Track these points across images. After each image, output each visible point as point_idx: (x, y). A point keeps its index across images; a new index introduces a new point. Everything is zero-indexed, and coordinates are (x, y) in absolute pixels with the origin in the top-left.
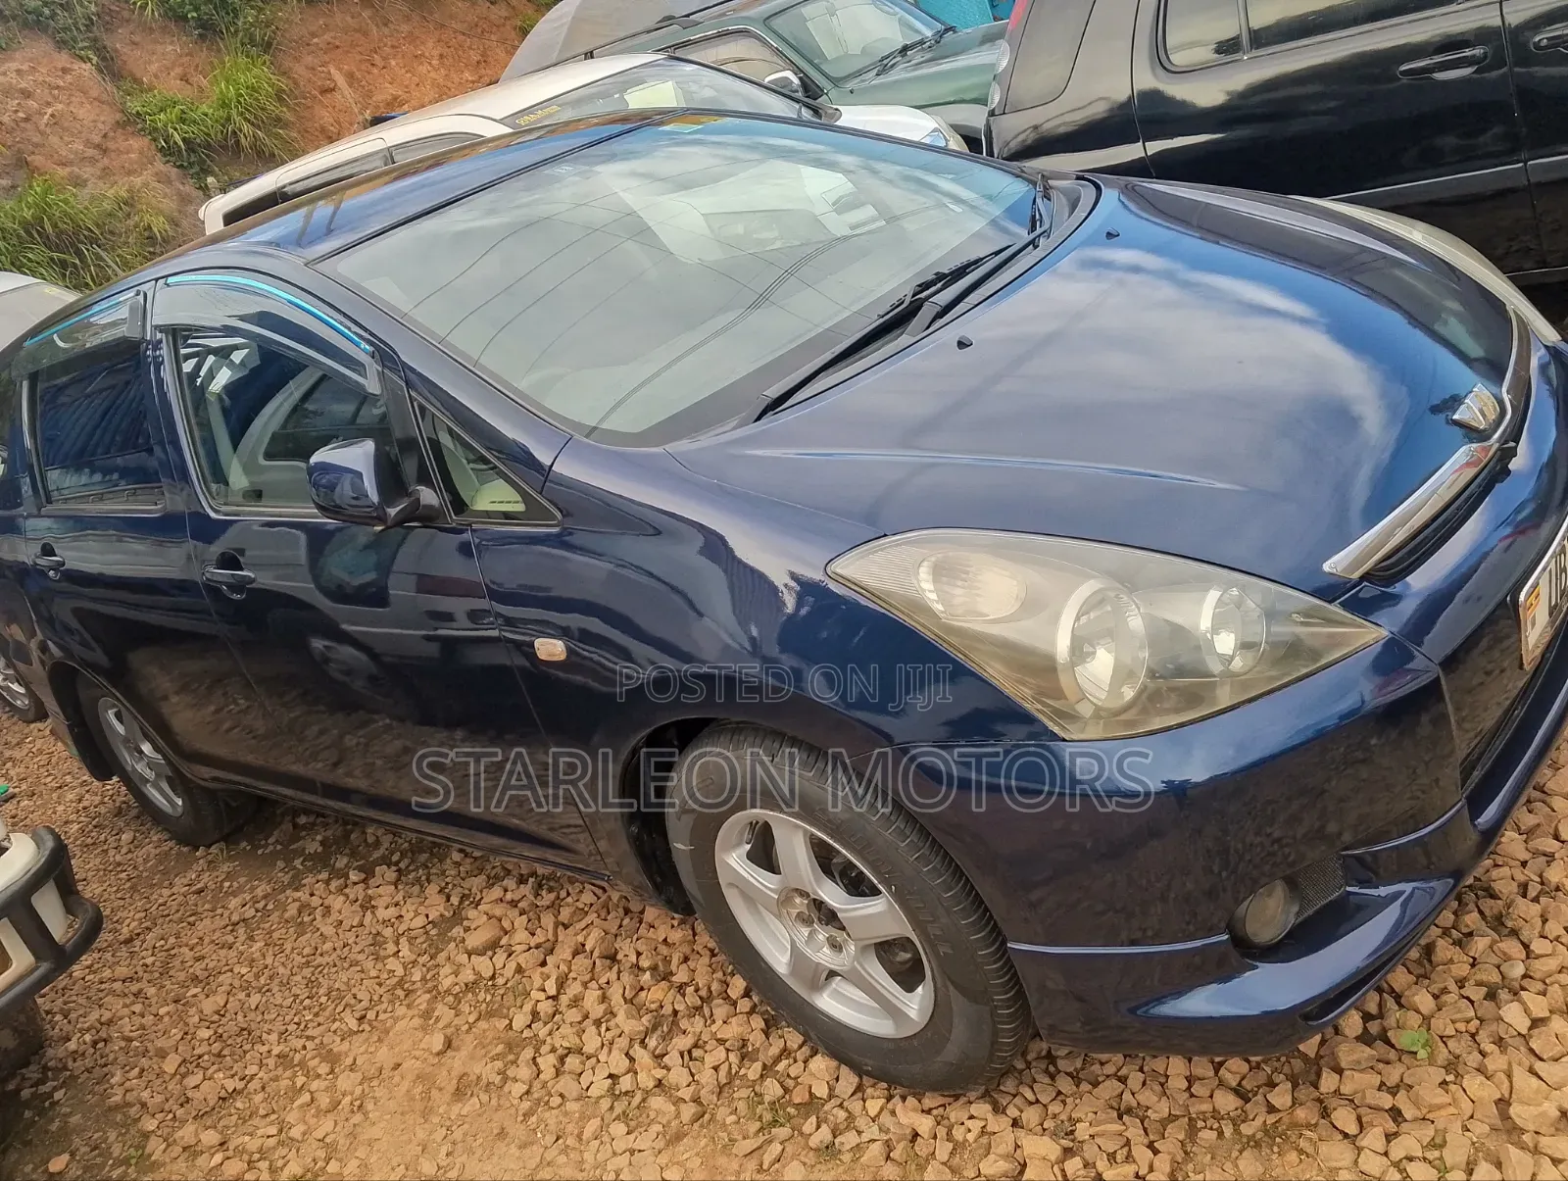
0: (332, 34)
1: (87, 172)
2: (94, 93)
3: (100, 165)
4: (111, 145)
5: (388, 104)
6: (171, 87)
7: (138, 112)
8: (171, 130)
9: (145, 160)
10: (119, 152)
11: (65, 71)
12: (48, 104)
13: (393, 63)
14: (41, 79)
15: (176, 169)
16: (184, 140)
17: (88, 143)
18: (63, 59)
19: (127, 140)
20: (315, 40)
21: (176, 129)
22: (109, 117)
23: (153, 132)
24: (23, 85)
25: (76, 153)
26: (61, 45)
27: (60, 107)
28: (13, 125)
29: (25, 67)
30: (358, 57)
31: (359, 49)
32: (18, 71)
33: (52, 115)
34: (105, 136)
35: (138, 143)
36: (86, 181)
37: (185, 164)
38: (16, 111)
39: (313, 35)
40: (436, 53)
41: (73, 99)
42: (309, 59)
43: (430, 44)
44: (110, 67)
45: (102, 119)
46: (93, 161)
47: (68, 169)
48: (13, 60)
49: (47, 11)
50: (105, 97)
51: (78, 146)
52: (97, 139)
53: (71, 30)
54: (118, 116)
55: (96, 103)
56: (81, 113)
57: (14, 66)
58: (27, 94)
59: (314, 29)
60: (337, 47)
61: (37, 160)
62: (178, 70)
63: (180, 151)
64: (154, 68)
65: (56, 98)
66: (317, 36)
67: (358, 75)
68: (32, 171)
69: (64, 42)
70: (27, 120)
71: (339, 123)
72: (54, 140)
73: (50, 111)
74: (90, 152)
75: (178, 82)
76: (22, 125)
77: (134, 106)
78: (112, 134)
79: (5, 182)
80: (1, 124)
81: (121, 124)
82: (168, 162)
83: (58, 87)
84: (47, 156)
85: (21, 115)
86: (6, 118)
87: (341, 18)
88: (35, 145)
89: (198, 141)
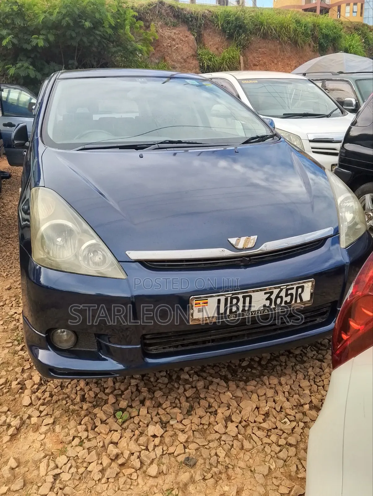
0: (266, 49)
1: (178, 65)
2: (191, 45)
3: (182, 65)
4: (188, 60)
6: (212, 50)
7: (199, 54)
8: (205, 61)
9: (194, 67)
10: (189, 63)
11: (187, 36)
12: (178, 44)
13: (280, 64)
14: (179, 37)
16: (207, 65)
17: (182, 58)
18: (188, 33)
19: (193, 60)
20: (260, 50)
21: (206, 62)
22: (191, 52)
23: (201, 60)
24: (174, 37)
25: (178, 59)
26: (190, 29)
27: (180, 45)
28: (166, 47)
29: (177, 32)
30: (270, 58)
31: (271, 56)
32: (175, 33)
33: (177, 47)
34: (187, 57)
35: (195, 62)
36: (176, 67)
38: (168, 43)
39: (260, 48)
40: (294, 65)
41: (184, 45)
42: (255, 55)
43: (294, 62)
44: (199, 39)
45: (189, 52)
46: (181, 63)
47: (173, 63)
48: (175, 30)
49: (190, 19)
50: (193, 47)
51: (179, 58)
52: (185, 57)
53: (194, 26)
54: (194, 53)
55: (190, 48)
56: (185, 49)
57: (174, 31)
58: (174, 40)
59: (261, 46)
60: (265, 54)
61: (167, 58)
62: (217, 46)
63: (205, 68)
64: (211, 43)
65: (180, 43)
67: (267, 64)
68: (165, 61)
69: (191, 29)
70: (170, 46)
72: (174, 54)
73: (177, 46)
74: (182, 60)
75: (215, 49)
76: (168, 47)
77: (199, 52)
78: (190, 57)
79: (157, 61)
80: (163, 45)
81: (193, 56)
82: (200, 70)
83: (182, 40)
84: (170, 58)
85: (169, 45)
86: (165, 44)
87: (271, 46)
88: (169, 54)
89: (211, 67)
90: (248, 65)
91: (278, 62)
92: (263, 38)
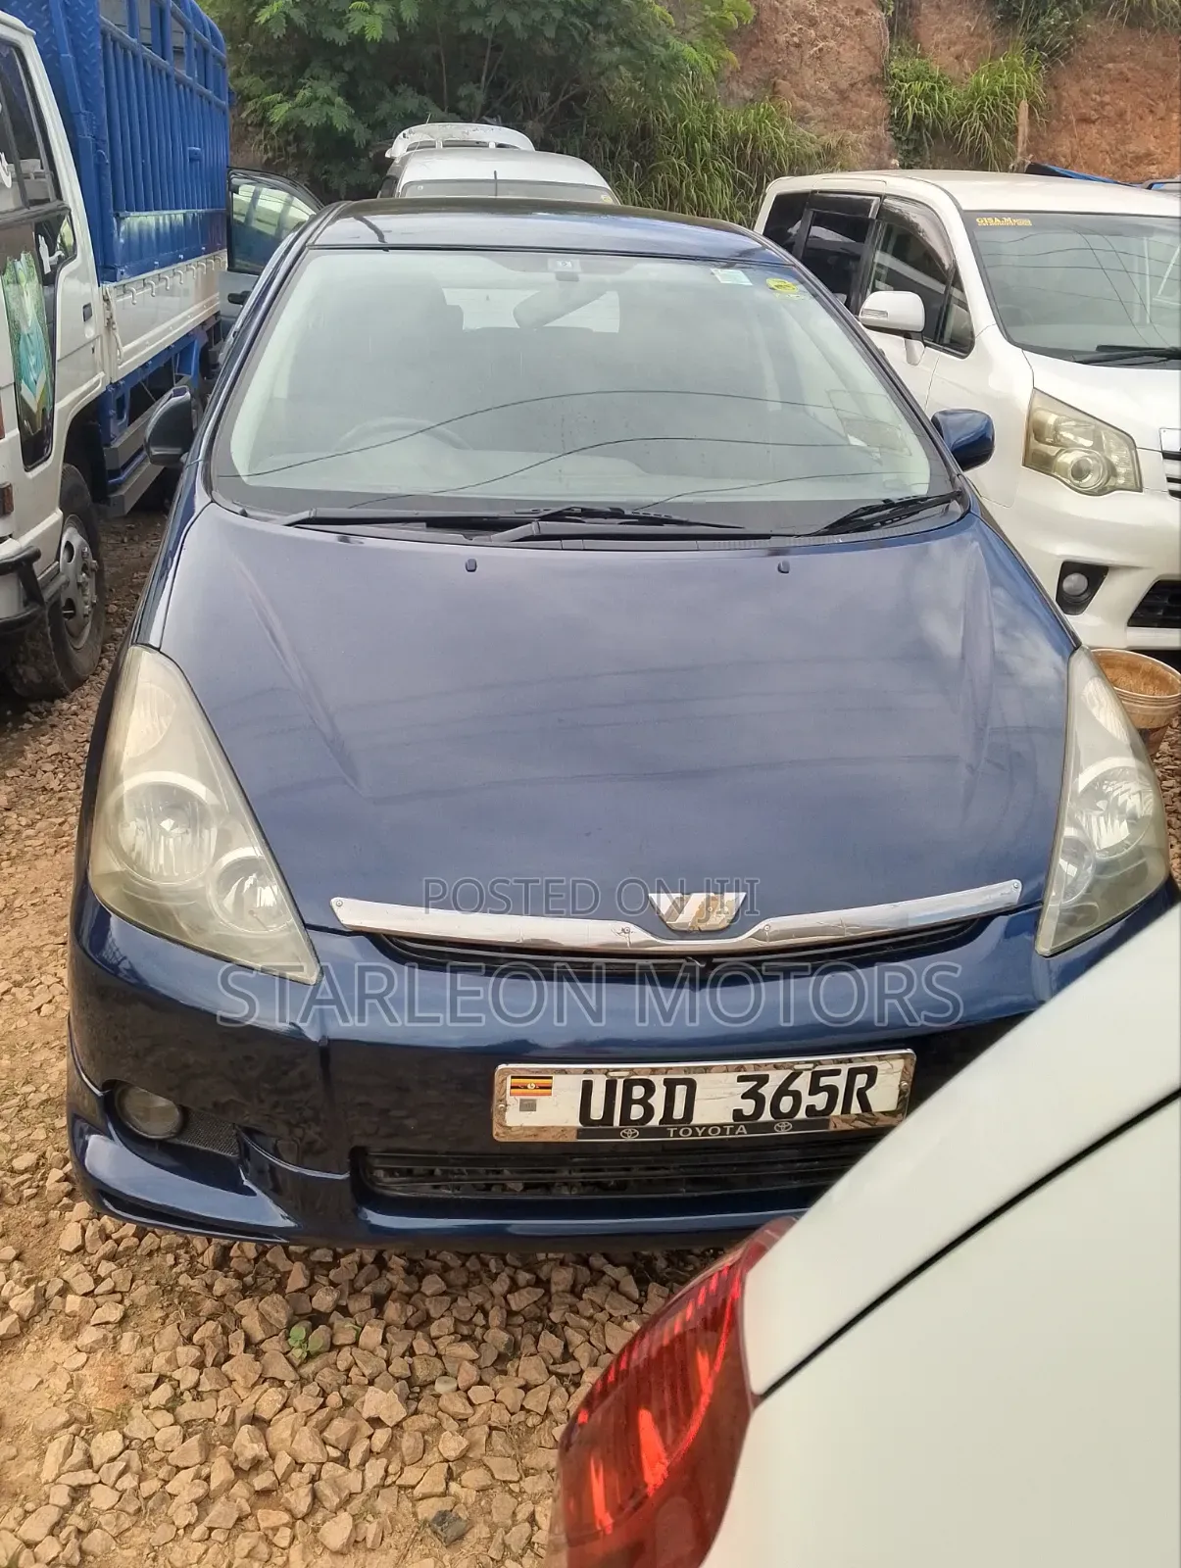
0: (1132, 65)
1: (818, 112)
2: (869, 42)
3: (832, 110)
4: (853, 96)
5: (1137, 158)
6: (940, 62)
7: (894, 74)
8: (909, 102)
9: (872, 121)
10: (856, 105)
11: (859, 12)
12: (825, 38)
13: (1175, 118)
14: (834, 13)
15: (892, 140)
16: (914, 116)
17: (834, 86)
19: (869, 96)
20: (1110, 65)
21: (913, 103)
22: (867, 68)
23: (895, 97)
24: (816, 13)
25: (818, 91)
27: (832, 43)
28: (784, 45)
30: (1141, 97)
31: (1149, 90)
33: (820, 50)
34: (852, 85)
35: (878, 103)
36: (811, 118)
37: (904, 138)
38: (793, 35)
39: (1112, 59)
41: (848, 41)
42: (1090, 83)
44: (901, 24)
45: (861, 68)
46: (829, 103)
47: (802, 103)
50: (876, 49)
51: (824, 85)
52: (844, 84)
54: (876, 71)
55: (866, 53)
56: (846, 56)
58: (813, 23)
59: (1117, 53)
60: (1127, 80)
61: (783, 84)
62: (959, 48)
63: (905, 124)
64: (938, 37)
65: (834, 34)
66: (1114, 62)
67: (1129, 116)
68: (775, 93)
70: (798, 46)
71: (1074, 158)
72: (808, 73)
73: (821, 45)
74: (831, 95)
75: (952, 59)
76: (792, 49)
77: (895, 67)
78: (860, 86)
79: (748, 94)
80: (776, 41)
81: (873, 80)
82: (890, 130)
83: (842, 26)
84: (795, 85)
85: (796, 39)
86: (782, 39)
87: (1153, 52)
88: (790, 71)
89: (927, 122)
90: (1058, 120)
91: (1169, 110)
92: (1130, 24)
